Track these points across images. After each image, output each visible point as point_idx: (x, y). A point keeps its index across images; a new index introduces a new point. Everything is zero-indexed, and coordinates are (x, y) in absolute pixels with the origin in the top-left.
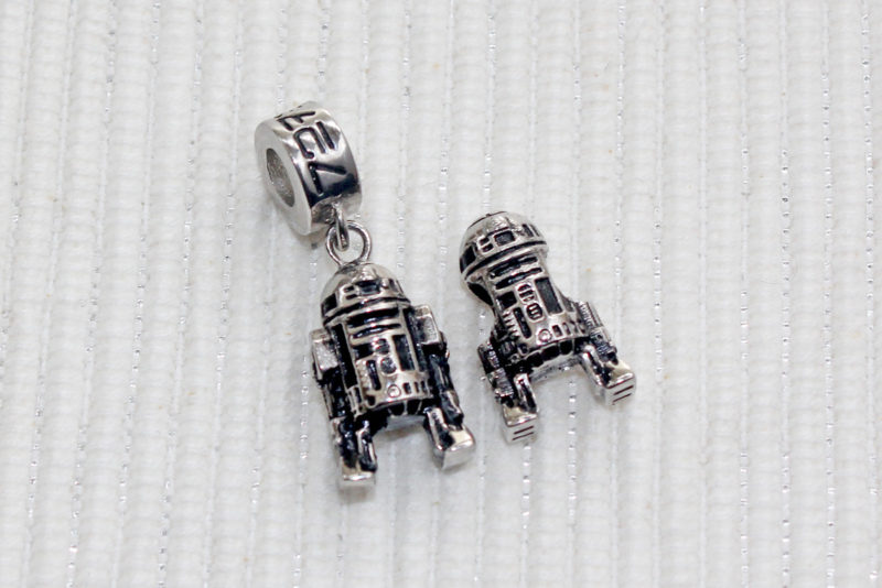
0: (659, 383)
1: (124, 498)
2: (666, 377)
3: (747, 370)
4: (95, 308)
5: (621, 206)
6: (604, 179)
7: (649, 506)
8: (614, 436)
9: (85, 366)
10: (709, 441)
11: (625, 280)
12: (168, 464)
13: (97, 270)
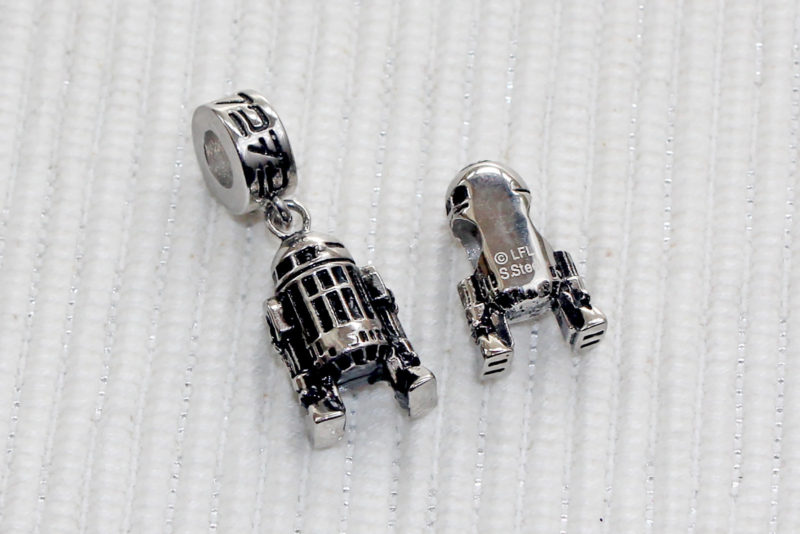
0: (665, 252)
1: (152, 337)
2: (672, 246)
3: (750, 242)
4: (136, 167)
5: (638, 90)
6: (623, 65)
7: (650, 360)
8: (620, 297)
9: (124, 217)
10: (711, 304)
11: (638, 157)
12: (196, 308)
13: (140, 133)
